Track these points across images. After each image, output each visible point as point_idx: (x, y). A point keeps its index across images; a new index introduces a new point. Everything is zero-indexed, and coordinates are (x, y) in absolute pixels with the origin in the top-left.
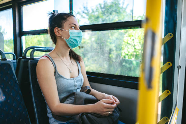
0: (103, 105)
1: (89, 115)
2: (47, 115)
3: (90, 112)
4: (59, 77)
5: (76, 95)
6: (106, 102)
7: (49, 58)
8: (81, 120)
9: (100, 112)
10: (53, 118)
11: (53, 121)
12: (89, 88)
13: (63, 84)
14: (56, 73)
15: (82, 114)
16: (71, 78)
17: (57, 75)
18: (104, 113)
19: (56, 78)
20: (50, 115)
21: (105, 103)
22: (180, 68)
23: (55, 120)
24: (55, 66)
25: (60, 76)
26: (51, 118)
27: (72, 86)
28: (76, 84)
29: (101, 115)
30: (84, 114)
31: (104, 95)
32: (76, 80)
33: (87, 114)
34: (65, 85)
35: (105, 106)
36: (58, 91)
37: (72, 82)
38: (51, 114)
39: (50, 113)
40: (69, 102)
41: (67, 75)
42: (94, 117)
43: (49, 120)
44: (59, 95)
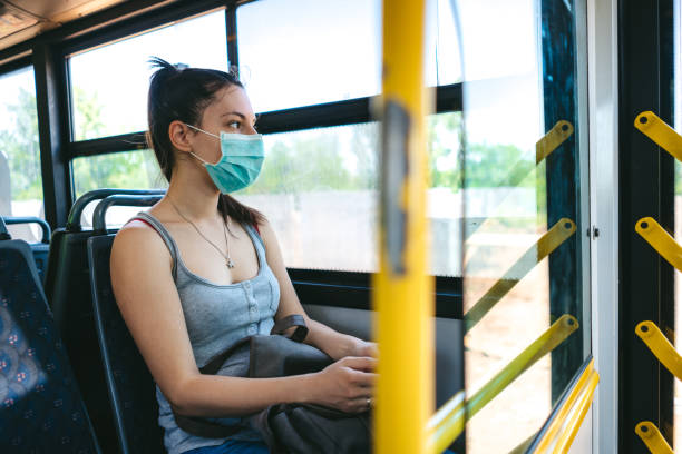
0: (347, 377)
1: (298, 410)
2: (157, 422)
3: (302, 399)
4: (189, 282)
5: (257, 345)
6: (358, 365)
7: (153, 223)
8: (268, 429)
9: (335, 401)
10: (179, 430)
11: (180, 440)
12: (300, 323)
13: (206, 305)
14: (180, 272)
15: (275, 409)
16: (234, 283)
17: (182, 277)
18: (351, 403)
19: (180, 288)
20: (167, 422)
21: (354, 369)
22: (596, 234)
23: (186, 435)
24: (174, 247)
25: (194, 280)
26: (172, 430)
27: (238, 311)
28: (252, 300)
29: (340, 411)
30: (281, 408)
31: (352, 345)
32: (250, 290)
33: (290, 407)
34: (213, 306)
35: (353, 379)
36: (190, 331)
37: (237, 295)
38: (171, 416)
39: (167, 414)
40: (233, 369)
41: (218, 275)
42: (313, 416)
43: (166, 439)
44: (193, 347)
